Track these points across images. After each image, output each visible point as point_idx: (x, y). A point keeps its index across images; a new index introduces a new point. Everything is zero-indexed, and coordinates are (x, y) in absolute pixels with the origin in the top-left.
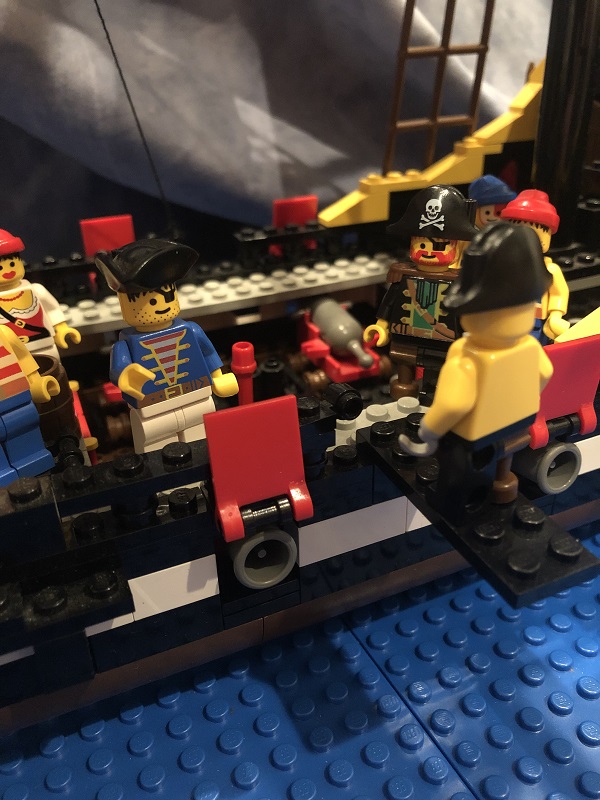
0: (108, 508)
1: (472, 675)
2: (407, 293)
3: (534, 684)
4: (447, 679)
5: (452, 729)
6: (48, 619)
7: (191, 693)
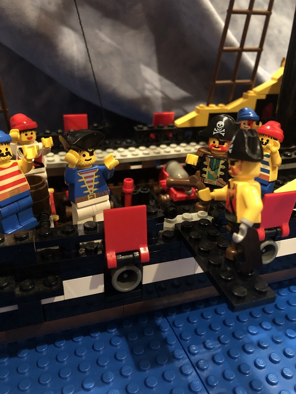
0: (57, 248)
1: (220, 345)
2: (205, 163)
3: (249, 353)
4: (207, 346)
5: (207, 369)
6: (25, 294)
7: (88, 337)
